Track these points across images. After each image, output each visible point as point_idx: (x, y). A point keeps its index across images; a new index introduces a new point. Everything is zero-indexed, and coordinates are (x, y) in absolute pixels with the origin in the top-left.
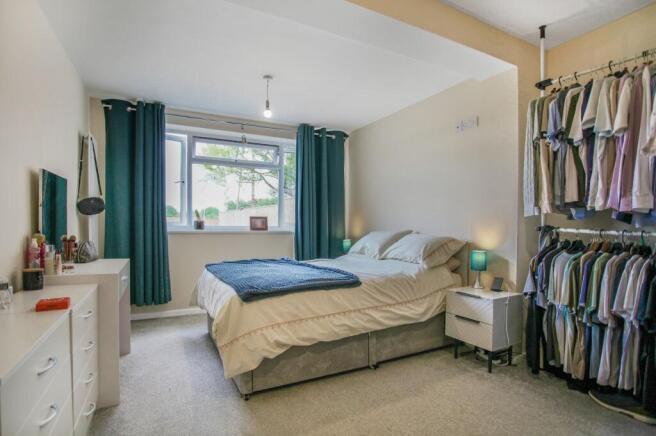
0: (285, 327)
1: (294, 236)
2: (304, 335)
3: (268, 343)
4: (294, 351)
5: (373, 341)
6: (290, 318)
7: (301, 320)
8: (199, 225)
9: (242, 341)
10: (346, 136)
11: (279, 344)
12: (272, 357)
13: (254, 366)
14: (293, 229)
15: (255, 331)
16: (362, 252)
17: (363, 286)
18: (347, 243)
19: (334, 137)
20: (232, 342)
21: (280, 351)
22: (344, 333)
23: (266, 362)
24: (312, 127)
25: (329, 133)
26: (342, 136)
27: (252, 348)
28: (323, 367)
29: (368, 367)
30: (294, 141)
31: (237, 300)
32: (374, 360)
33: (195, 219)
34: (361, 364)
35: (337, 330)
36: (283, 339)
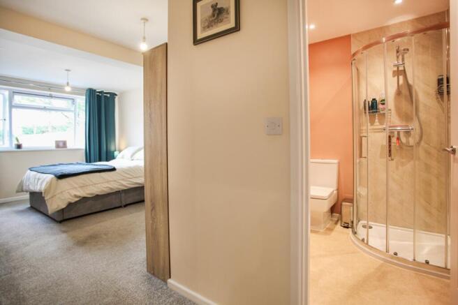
0: (79, 189)
1: (84, 151)
2: (88, 192)
3: (71, 195)
4: (84, 199)
5: (123, 195)
6: (82, 185)
7: (87, 186)
8: (19, 146)
9: (58, 196)
10: (116, 95)
11: (76, 196)
12: (73, 201)
13: (64, 206)
14: (83, 147)
15: (64, 191)
16: (123, 157)
17: (117, 171)
18: (116, 153)
19: (108, 95)
20: (52, 197)
21: (77, 199)
22: (108, 191)
23: (70, 204)
24: (95, 90)
25: (106, 93)
26: (113, 95)
27: (63, 198)
28: (99, 207)
29: (120, 207)
30: (84, 97)
31: (55, 179)
32: (124, 203)
33: (15, 142)
34: (117, 205)
35: (104, 189)
36: (78, 194)
